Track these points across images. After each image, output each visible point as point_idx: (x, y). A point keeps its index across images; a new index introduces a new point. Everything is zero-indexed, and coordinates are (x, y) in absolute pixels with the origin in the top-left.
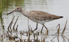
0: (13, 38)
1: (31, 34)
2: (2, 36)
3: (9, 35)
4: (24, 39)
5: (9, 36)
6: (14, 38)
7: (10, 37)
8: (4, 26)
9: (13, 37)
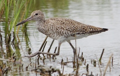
0: (46, 72)
1: (81, 65)
2: (27, 67)
3: (40, 66)
4: (68, 74)
5: (40, 68)
6: (50, 72)
7: (41, 70)
8: (30, 50)
9: (47, 70)
